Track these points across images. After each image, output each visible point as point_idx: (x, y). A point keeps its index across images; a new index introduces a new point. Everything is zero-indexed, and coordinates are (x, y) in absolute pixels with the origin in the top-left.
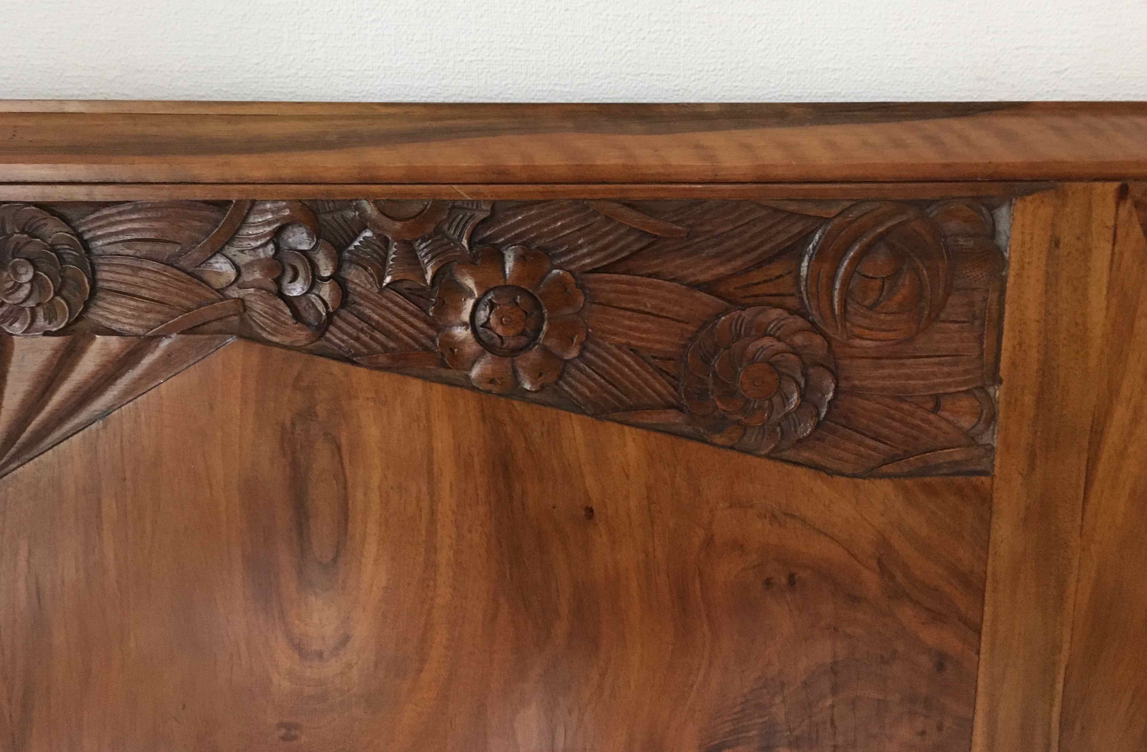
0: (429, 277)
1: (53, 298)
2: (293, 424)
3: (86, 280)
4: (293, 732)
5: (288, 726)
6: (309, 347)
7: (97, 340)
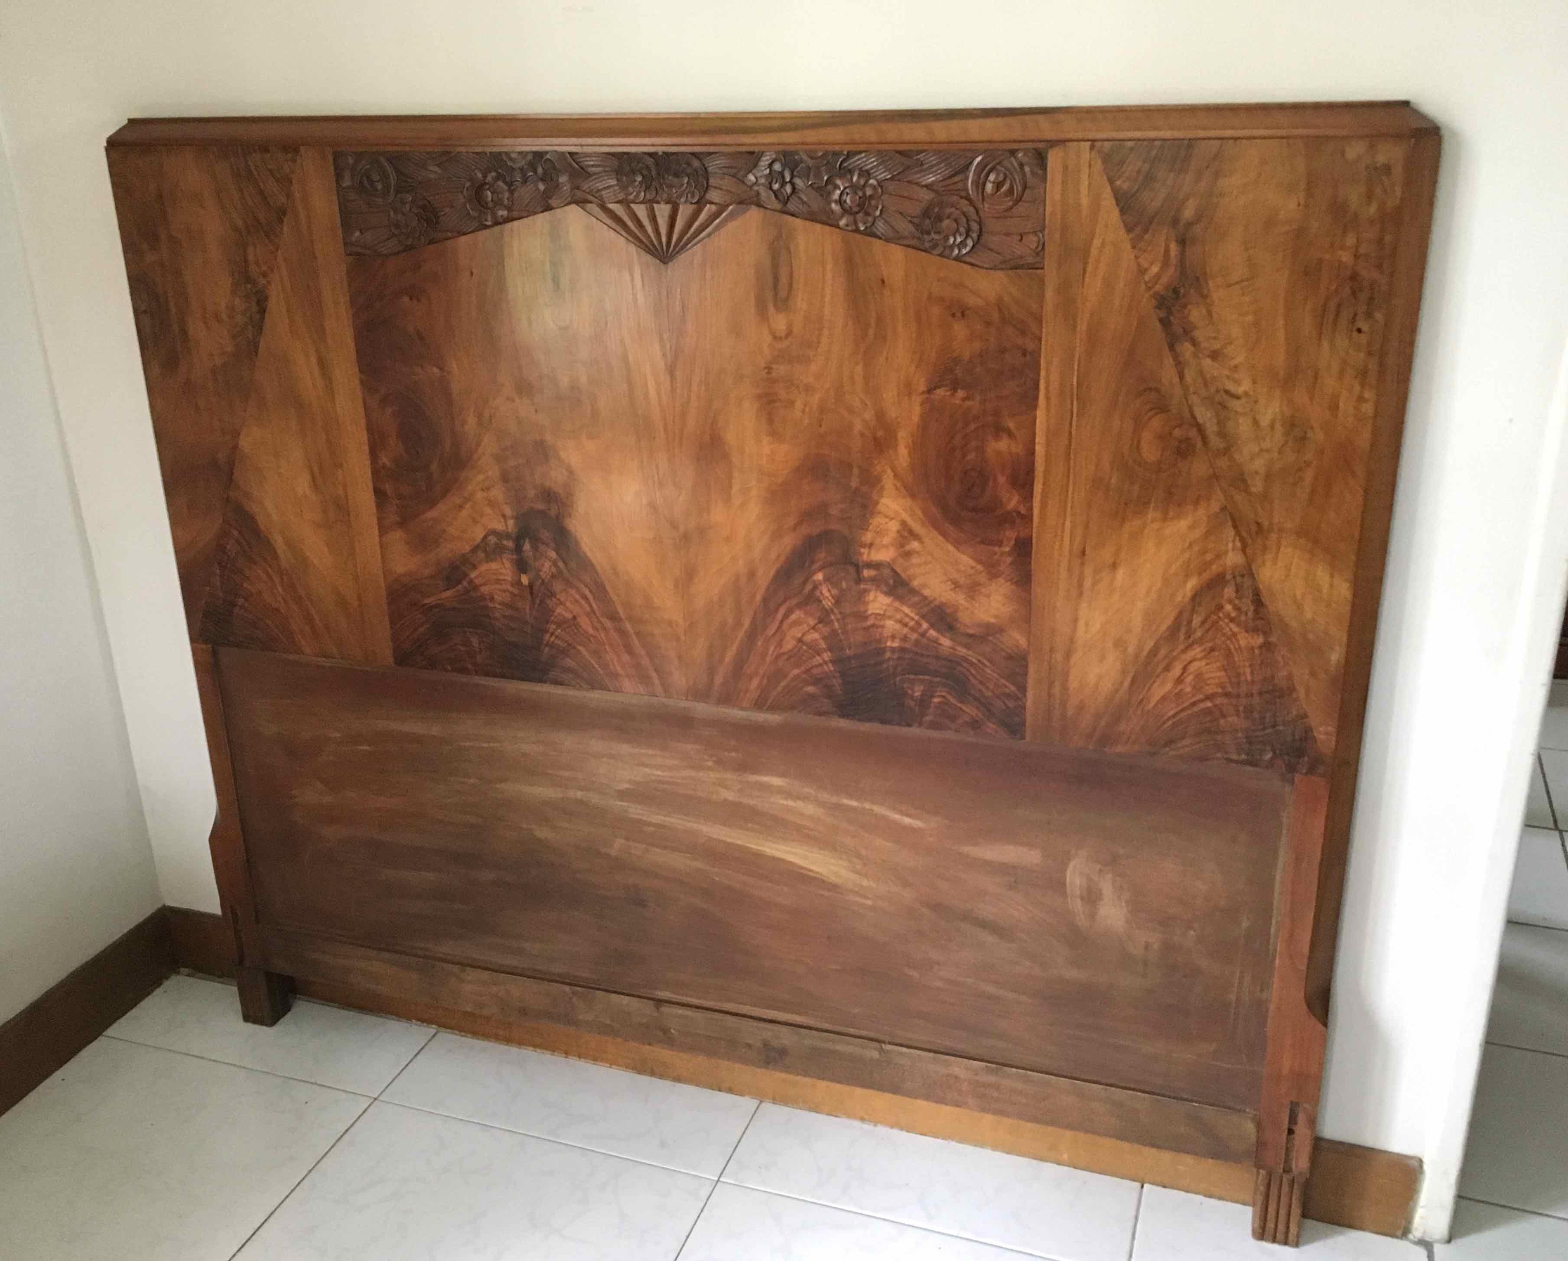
0: (824, 181)
1: (694, 190)
2: (773, 241)
3: (705, 182)
6: (780, 210)
7: (708, 206)
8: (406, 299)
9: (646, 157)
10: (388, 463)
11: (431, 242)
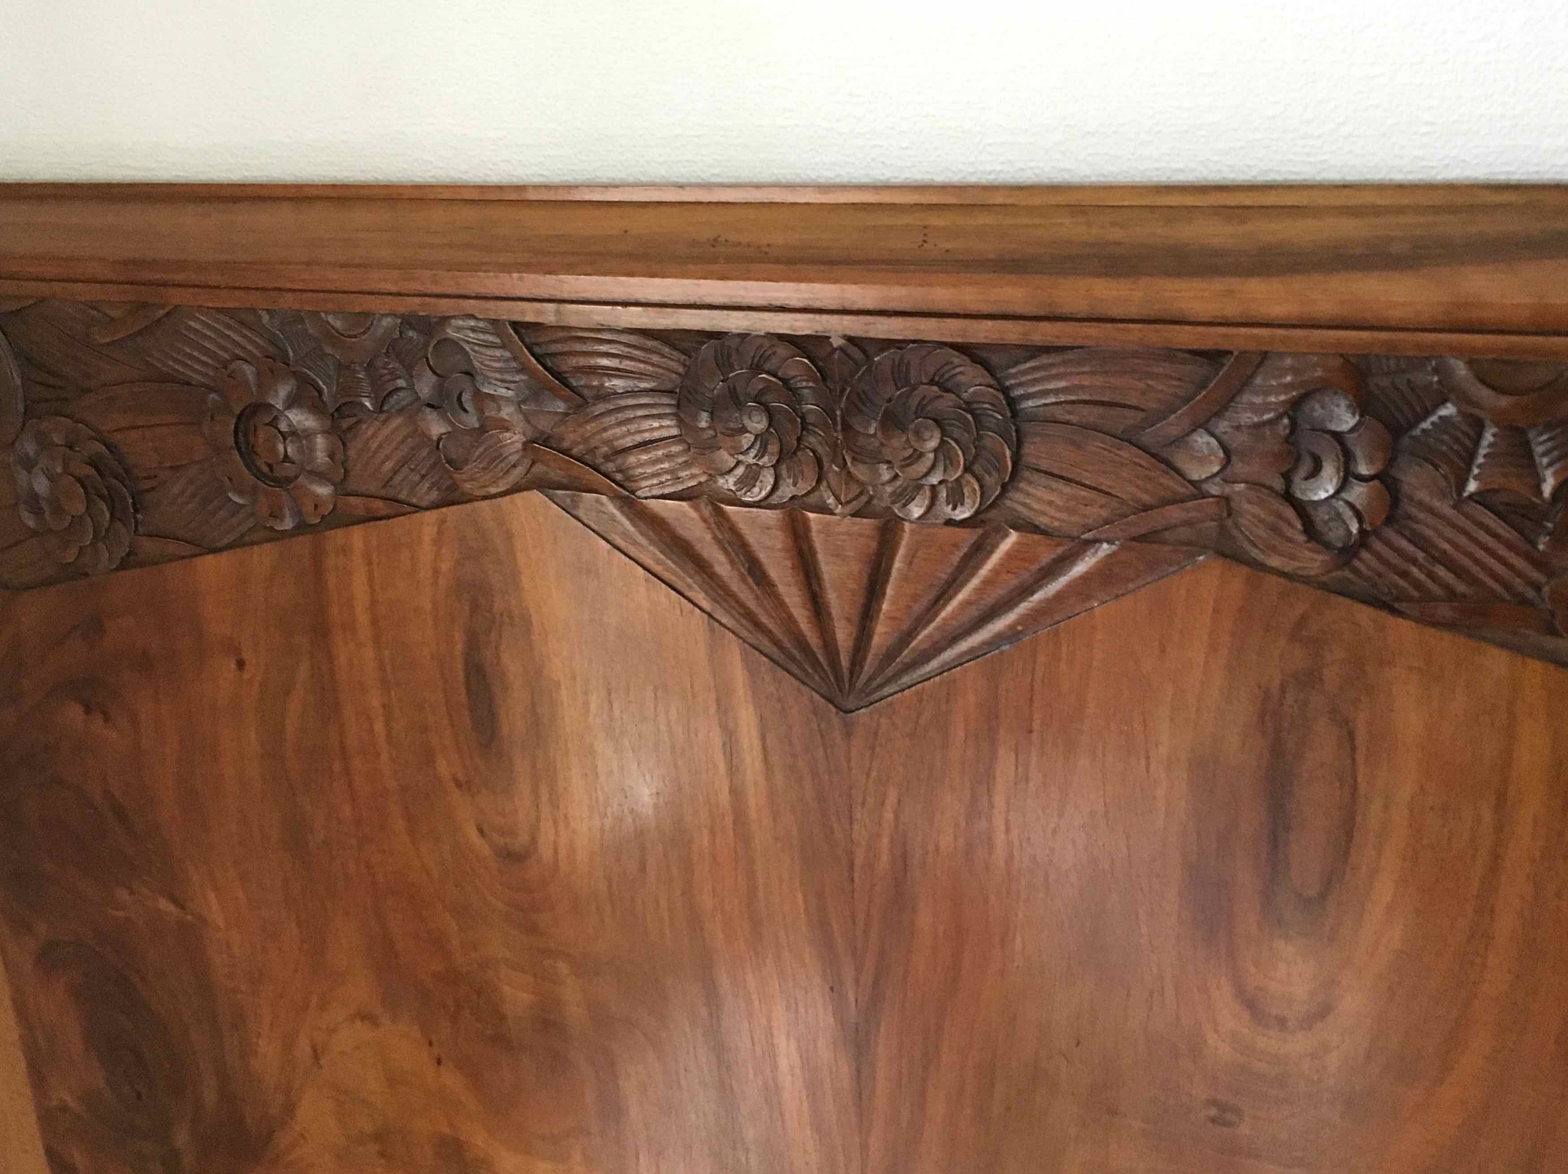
0: (1547, 489)
1: (961, 476)
2: (1283, 689)
3: (1008, 453)
4: (1229, 1116)
5: (1224, 1108)
6: (1324, 579)
7: (1013, 537)
8: (74, 713)
9: (782, 350)
10: (72, 1103)
11: (124, 565)
